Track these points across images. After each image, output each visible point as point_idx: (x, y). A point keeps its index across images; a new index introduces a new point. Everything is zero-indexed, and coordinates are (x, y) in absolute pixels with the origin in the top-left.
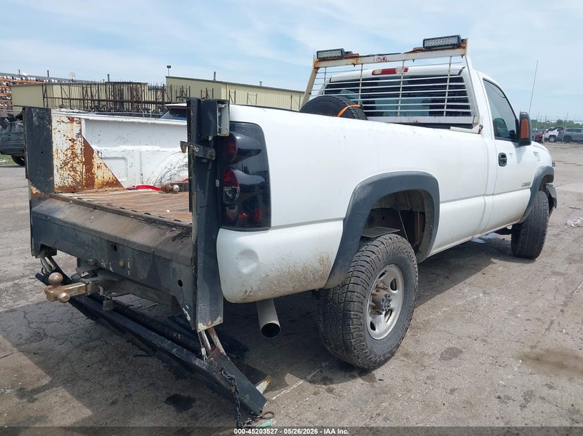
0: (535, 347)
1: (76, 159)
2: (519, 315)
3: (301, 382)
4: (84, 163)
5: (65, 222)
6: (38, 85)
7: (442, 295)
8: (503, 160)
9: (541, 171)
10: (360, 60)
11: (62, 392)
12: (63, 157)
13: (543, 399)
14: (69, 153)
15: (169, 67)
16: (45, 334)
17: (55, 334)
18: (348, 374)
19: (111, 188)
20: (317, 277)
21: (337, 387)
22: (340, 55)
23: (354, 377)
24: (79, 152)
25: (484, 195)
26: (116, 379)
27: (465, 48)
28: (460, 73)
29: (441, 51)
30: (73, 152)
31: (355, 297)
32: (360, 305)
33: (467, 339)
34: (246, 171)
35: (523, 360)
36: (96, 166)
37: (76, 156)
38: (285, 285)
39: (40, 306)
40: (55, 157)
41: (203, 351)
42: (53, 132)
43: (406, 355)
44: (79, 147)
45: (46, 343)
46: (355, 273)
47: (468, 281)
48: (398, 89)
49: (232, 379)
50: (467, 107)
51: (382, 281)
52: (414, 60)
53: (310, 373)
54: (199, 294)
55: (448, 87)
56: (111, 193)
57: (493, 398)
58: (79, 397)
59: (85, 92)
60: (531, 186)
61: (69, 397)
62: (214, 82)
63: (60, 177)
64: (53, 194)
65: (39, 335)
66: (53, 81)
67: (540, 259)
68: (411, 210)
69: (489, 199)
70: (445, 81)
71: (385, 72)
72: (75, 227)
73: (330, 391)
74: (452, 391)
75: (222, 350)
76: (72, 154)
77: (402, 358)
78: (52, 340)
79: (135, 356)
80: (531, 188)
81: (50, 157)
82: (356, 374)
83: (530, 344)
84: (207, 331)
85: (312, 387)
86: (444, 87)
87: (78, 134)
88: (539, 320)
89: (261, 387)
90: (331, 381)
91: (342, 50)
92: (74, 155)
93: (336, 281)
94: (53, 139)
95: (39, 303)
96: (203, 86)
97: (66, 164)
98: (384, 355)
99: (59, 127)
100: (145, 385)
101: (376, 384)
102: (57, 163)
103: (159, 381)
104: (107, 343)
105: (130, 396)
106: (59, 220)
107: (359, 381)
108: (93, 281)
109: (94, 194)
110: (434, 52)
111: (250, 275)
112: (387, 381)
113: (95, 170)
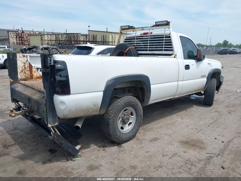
0: (188, 138)
1: (26, 69)
2: (189, 127)
3: (95, 147)
4: (29, 71)
5: (18, 91)
6: (39, 35)
7: (164, 119)
8: (187, 67)
9: (211, 71)
10: (135, 30)
11: (17, 147)
12: (21, 69)
13: (179, 156)
14: (23, 67)
15: (89, 26)
16: (18, 129)
17: (21, 129)
18: (113, 145)
19: (39, 79)
20: (94, 111)
21: (107, 149)
22: (128, 28)
23: (114, 146)
24: (27, 67)
25: (177, 81)
26: (35, 143)
27: (169, 25)
28: (169, 35)
29: (162, 26)
30: (25, 67)
31: (111, 117)
32: (113, 120)
33: (164, 135)
34: (61, 76)
35: (180, 143)
36: (33, 71)
37: (26, 68)
38: (79, 113)
39: (19, 119)
40: (18, 69)
41: (52, 133)
42: (17, 60)
43: (137, 139)
44: (27, 65)
45: (17, 131)
46: (112, 110)
47: (178, 114)
48: (148, 41)
49: (62, 143)
50: (172, 48)
51: (126, 112)
52: (153, 30)
53: (100, 144)
54: (48, 115)
55: (164, 40)
56: (38, 81)
57: (161, 155)
58: (21, 148)
59: (56, 38)
60: (207, 76)
61: (19, 148)
62: (107, 32)
63: (20, 76)
64: (18, 81)
65: (16, 129)
66: (45, 33)
67: (213, 106)
68: (141, 87)
69: (180, 83)
70: (163, 37)
71: (144, 34)
72: (20, 93)
73: (104, 150)
74: (147, 152)
75: (59, 134)
76: (24, 68)
77: (136, 140)
78: (19, 130)
79: (44, 136)
80: (207, 78)
81: (17, 69)
82: (116, 145)
83: (187, 137)
84: (52, 127)
85: (98, 148)
86: (163, 40)
87: (26, 61)
88: (196, 129)
89: (78, 147)
90: (106, 147)
91: (129, 26)
92: (25, 68)
93: (103, 112)
94: (18, 63)
95: (19, 118)
96: (102, 34)
97: (22, 71)
98: (126, 139)
99: (19, 59)
100: (43, 145)
101: (121, 149)
102: (19, 71)
103: (48, 145)
104: (36, 132)
105: (38, 149)
106: (17, 90)
107: (116, 147)
108: (24, 111)
109: (32, 81)
110: (159, 27)
111: (64, 109)
112: (126, 147)
113: (33, 73)
